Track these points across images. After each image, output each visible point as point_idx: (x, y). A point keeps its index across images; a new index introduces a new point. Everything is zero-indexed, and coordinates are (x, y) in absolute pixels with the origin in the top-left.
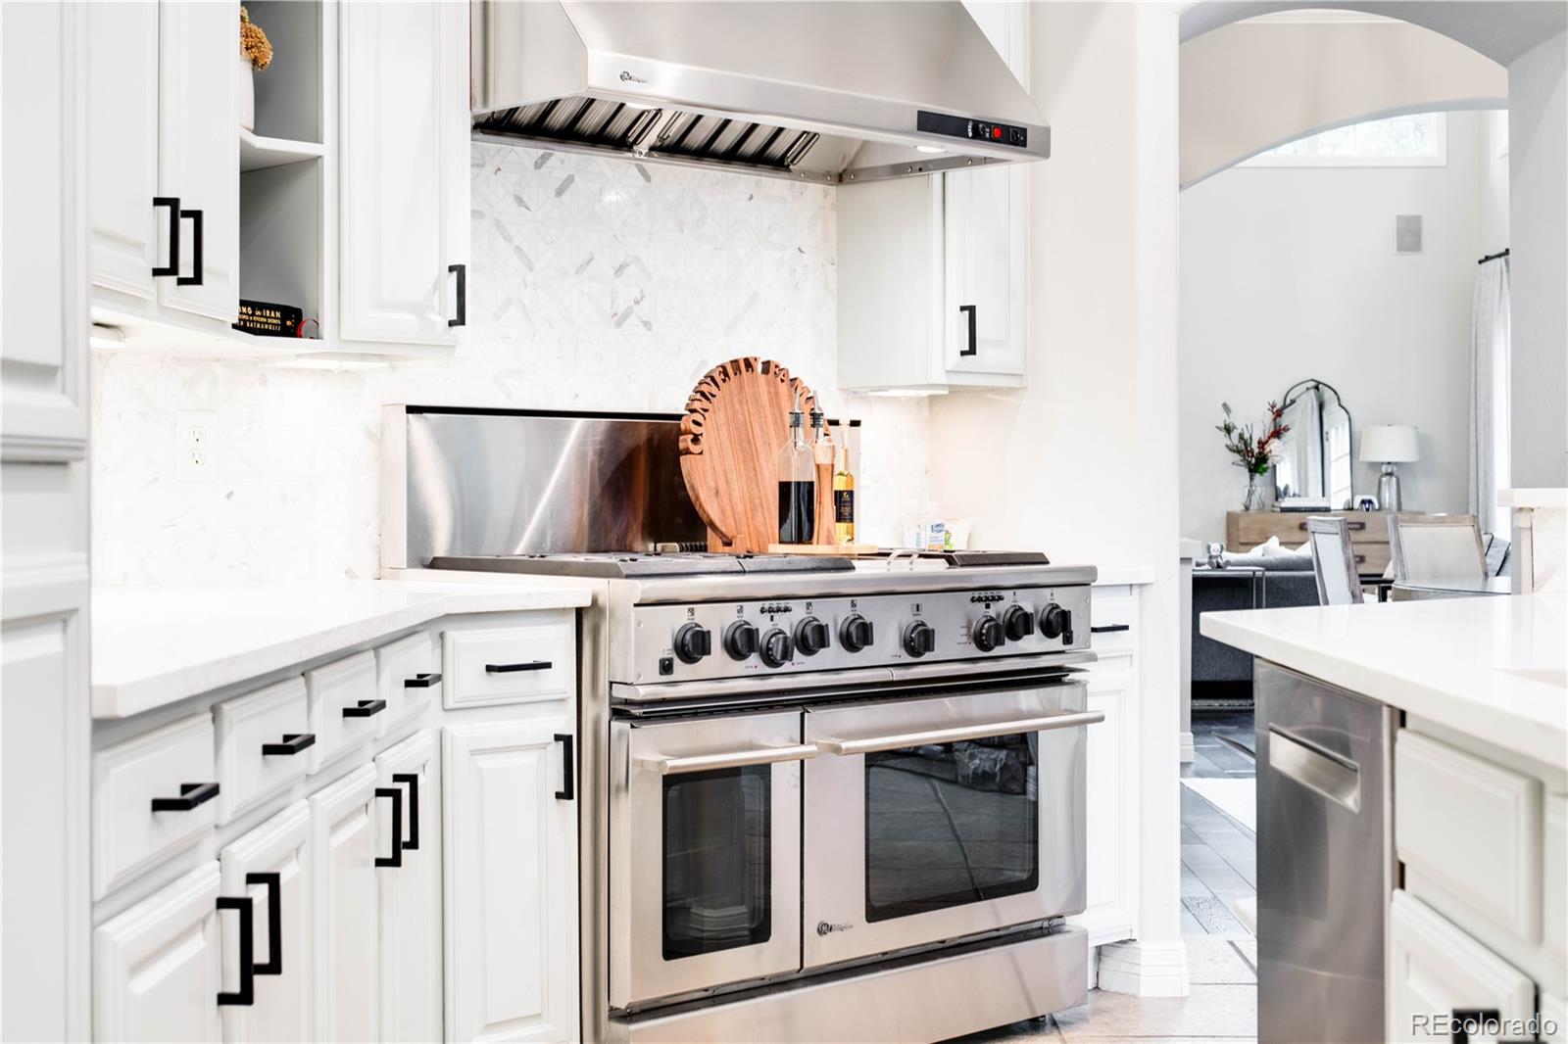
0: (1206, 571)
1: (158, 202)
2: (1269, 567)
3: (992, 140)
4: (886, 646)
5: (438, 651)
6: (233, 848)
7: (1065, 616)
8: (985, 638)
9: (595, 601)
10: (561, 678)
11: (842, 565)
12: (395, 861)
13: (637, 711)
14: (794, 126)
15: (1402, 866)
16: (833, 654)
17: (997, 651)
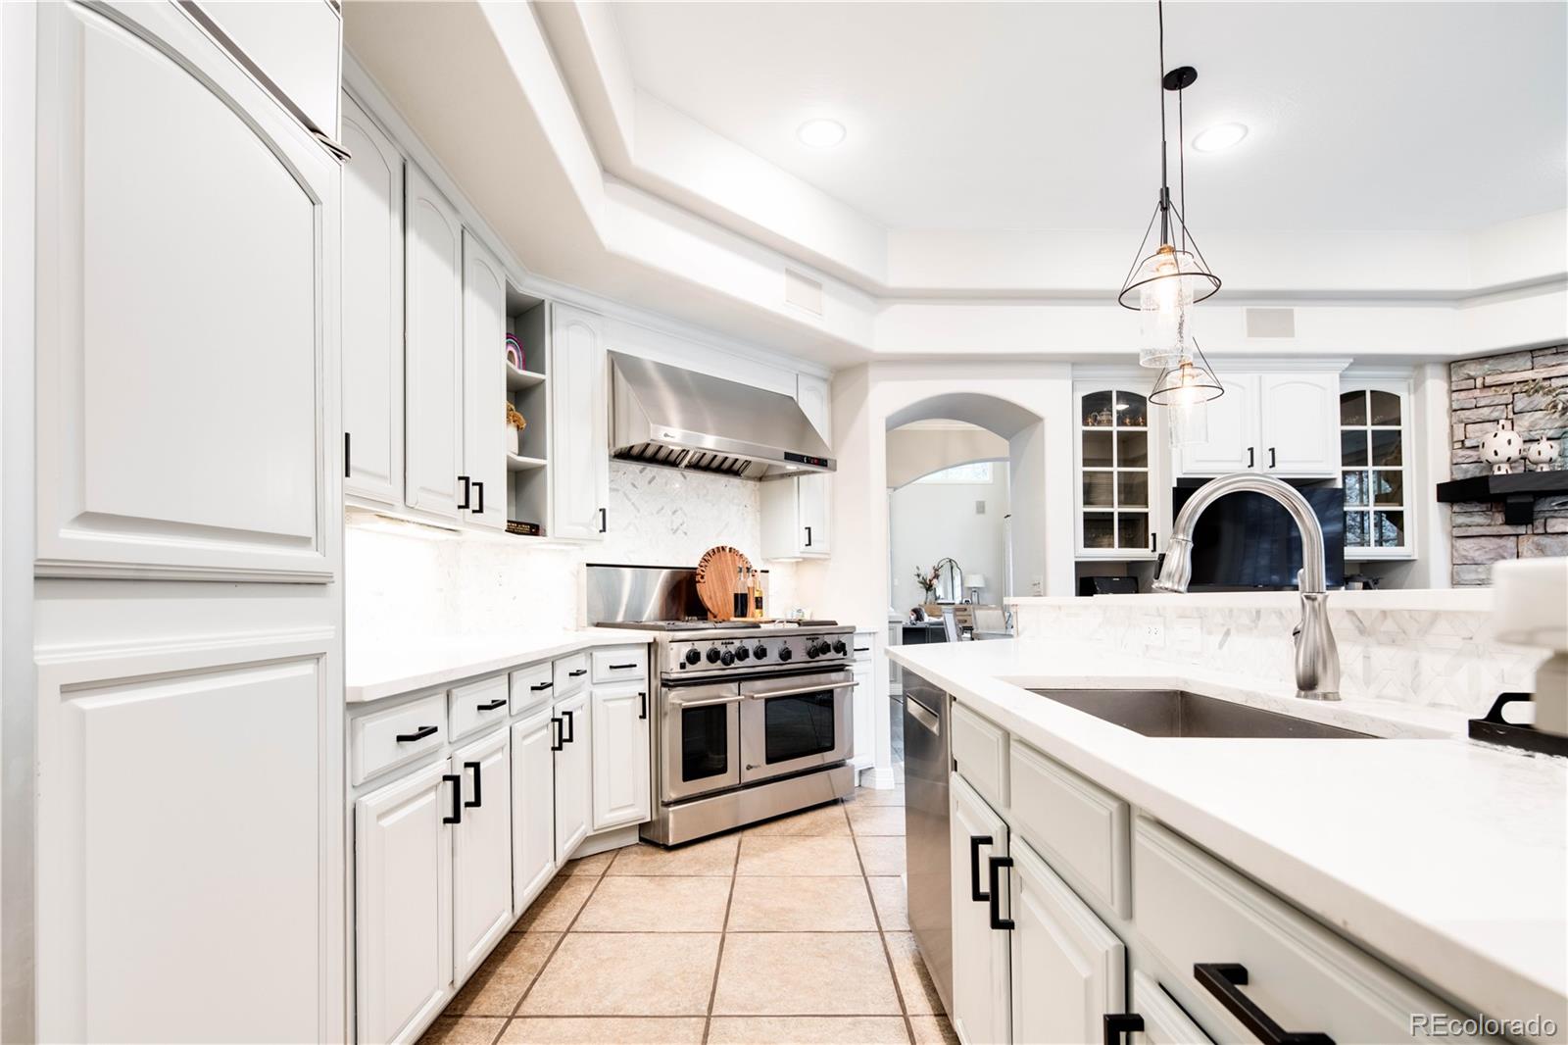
0: (909, 625)
1: (460, 478)
2: (931, 624)
3: (814, 464)
4: (773, 657)
5: (589, 661)
6: (458, 752)
7: (843, 645)
8: (813, 653)
9: (655, 640)
10: (642, 670)
11: (756, 626)
12: (560, 748)
13: (671, 684)
14: (743, 458)
15: (956, 762)
16: (751, 660)
17: (817, 658)
